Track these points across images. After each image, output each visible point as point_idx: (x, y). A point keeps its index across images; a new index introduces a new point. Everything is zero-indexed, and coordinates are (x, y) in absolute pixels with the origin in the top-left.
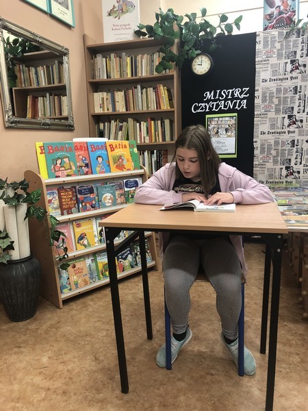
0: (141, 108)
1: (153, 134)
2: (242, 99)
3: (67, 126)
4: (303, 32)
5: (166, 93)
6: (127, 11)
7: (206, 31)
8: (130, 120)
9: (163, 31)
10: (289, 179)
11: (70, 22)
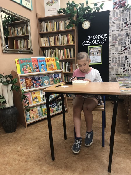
0: (61, 44)
1: (66, 55)
2: (104, 39)
3: (30, 52)
4: (130, 10)
5: (71, 37)
6: (55, 3)
7: (88, 10)
8: (57, 49)
9: (70, 11)
10: (125, 73)
11: (30, 8)
